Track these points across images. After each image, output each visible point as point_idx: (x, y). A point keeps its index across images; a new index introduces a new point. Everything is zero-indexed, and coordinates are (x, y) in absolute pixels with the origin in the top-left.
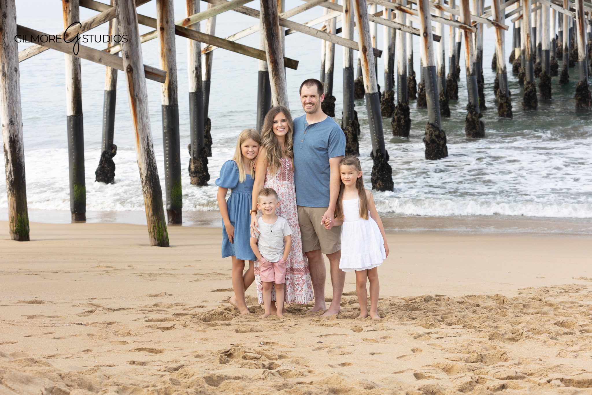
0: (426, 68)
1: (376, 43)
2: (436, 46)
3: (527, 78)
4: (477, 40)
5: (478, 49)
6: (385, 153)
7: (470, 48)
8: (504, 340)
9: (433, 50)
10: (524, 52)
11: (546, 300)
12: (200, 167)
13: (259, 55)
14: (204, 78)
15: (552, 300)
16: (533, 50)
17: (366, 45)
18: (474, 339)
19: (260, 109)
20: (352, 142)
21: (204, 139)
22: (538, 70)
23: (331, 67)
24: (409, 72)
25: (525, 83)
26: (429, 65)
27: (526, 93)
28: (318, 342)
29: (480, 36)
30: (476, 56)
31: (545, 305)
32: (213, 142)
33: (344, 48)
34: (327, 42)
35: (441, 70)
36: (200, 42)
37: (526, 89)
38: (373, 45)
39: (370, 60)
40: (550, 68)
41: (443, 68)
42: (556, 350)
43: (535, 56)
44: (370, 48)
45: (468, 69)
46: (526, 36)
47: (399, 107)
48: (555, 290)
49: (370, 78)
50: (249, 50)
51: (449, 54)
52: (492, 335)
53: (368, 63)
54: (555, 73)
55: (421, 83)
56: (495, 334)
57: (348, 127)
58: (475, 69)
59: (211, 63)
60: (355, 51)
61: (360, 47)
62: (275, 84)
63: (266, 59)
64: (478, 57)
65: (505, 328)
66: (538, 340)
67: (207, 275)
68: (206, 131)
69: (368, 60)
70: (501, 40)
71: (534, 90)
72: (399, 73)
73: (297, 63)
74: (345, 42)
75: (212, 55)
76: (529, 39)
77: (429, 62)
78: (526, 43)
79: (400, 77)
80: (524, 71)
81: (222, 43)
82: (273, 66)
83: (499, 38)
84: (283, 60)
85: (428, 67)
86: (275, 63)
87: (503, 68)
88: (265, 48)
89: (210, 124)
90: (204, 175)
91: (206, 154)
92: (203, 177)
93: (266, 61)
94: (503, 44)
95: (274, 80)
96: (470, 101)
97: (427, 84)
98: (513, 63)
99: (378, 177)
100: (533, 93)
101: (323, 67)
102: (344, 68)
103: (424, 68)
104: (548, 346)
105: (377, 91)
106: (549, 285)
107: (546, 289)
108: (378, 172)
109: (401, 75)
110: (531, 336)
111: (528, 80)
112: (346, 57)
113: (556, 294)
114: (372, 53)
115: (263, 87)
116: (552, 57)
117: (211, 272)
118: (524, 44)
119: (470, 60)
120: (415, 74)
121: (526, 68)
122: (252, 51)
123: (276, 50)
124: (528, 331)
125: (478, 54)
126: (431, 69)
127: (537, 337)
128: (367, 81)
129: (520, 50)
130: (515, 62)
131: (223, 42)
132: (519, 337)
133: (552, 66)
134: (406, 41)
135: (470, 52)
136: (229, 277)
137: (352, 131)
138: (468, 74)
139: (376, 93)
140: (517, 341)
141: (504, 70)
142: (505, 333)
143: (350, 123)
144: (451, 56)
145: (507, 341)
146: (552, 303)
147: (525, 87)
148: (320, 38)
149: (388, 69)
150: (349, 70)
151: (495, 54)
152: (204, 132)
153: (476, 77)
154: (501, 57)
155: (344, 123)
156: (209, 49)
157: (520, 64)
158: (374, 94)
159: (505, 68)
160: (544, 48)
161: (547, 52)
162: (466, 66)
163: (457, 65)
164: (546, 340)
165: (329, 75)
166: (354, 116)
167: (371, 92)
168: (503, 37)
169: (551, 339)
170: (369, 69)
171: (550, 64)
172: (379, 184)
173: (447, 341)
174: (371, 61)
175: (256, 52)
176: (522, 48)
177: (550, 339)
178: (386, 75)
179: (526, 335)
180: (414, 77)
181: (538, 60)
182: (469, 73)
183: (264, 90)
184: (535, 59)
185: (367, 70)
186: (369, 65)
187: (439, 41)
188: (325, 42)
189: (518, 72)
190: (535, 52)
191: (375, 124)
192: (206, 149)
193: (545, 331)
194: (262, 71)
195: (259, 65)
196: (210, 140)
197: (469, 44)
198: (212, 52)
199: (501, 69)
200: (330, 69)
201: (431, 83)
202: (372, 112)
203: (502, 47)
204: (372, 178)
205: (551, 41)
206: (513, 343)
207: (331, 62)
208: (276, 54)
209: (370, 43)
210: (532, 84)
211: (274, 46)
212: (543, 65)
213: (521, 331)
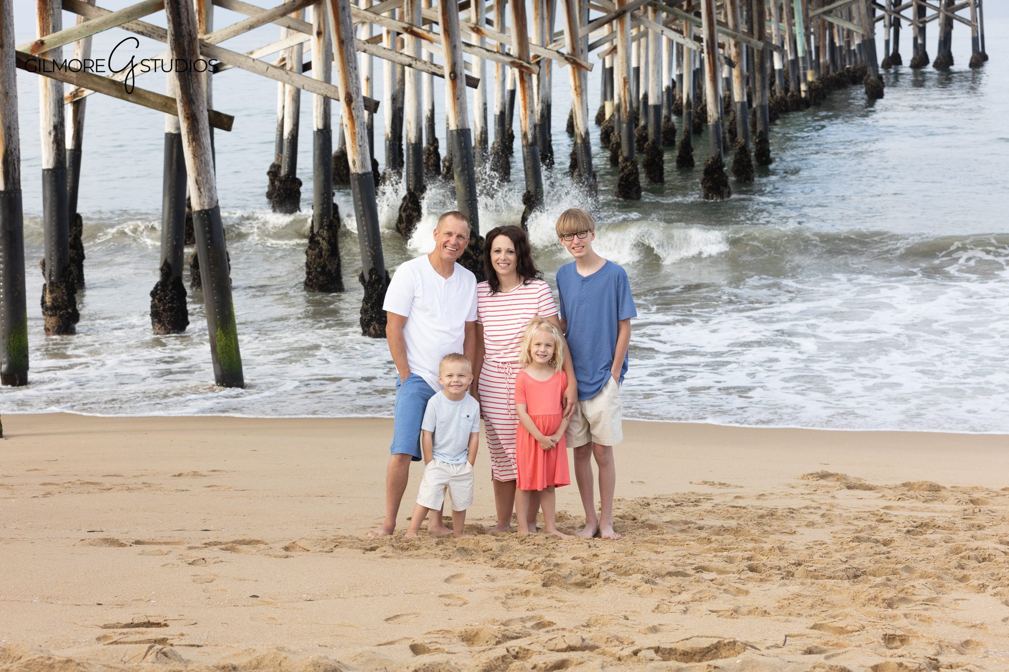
0: (455, 133)
1: (371, 88)
2: (473, 96)
3: (625, 151)
4: (541, 86)
5: (542, 102)
6: (384, 276)
7: (528, 100)
8: (569, 586)
9: (465, 102)
10: (618, 108)
11: (643, 518)
12: (62, 299)
13: (165, 104)
14: (69, 144)
15: (653, 518)
16: (634, 105)
17: (351, 91)
18: (517, 585)
19: (167, 199)
20: (328, 256)
21: (70, 251)
22: (643, 138)
23: (293, 129)
24: (428, 140)
25: (620, 159)
26: (460, 128)
27: (623, 176)
28: (251, 596)
29: (547, 79)
30: (539, 114)
31: (642, 527)
32: (86, 256)
33: (315, 95)
34: (287, 85)
35: (481, 137)
36: (62, 82)
37: (623, 169)
38: (364, 92)
39: (358, 117)
40: (662, 135)
41: (484, 133)
42: (653, 600)
43: (638, 115)
44: (358, 97)
45: (525, 135)
46: (622, 80)
47: (410, 197)
48: (660, 503)
49: (358, 147)
50: (147, 95)
51: (494, 109)
52: (549, 579)
53: (356, 122)
54: (671, 144)
55: (447, 158)
56: (553, 575)
57: (322, 230)
58: (538, 135)
59: (83, 118)
60: (333, 102)
61: (342, 96)
62: (192, 156)
63: (177, 111)
64: (542, 116)
65: (570, 566)
66: (624, 585)
67: (66, 485)
68: (73, 237)
69: (355, 117)
70: (580, 86)
71: (634, 171)
72: (410, 140)
73: (231, 119)
74: (315, 85)
75: (85, 104)
76: (627, 86)
77: (459, 121)
78: (622, 93)
79: (411, 147)
80: (619, 140)
81: (99, 84)
82: (189, 125)
83: (578, 84)
84: (206, 114)
85: (457, 130)
86: (192, 119)
87: (583, 133)
88: (174, 93)
89: (81, 225)
90: (68, 313)
91: (72, 276)
92: (67, 316)
93: (177, 115)
94: (584, 93)
95: (190, 148)
96: (529, 189)
97: (456, 160)
98: (602, 127)
99: (371, 316)
100: (632, 178)
101: (279, 129)
102: (315, 129)
103: (452, 131)
104: (641, 595)
105: (370, 169)
106: (650, 496)
107: (645, 500)
108: (372, 308)
109: (412, 144)
110: (613, 578)
111: (625, 154)
112: (319, 111)
113: (661, 508)
114: (362, 104)
115: (174, 161)
116: (666, 117)
117: (73, 479)
118: (619, 95)
119: (528, 119)
120: (438, 142)
121: (621, 134)
122: (152, 99)
123: (194, 97)
124: (608, 570)
125: (542, 110)
126: (462, 134)
127: (623, 579)
128: (353, 152)
129: (613, 104)
130: (604, 124)
131: (101, 82)
132: (593, 581)
133: (665, 133)
134: (421, 86)
135: (528, 106)
136: (105, 488)
137: (329, 237)
138: (524, 142)
139: (369, 173)
140: (590, 587)
141: (586, 138)
142: (570, 574)
143: (325, 223)
144: (498, 113)
145: (573, 588)
146: (653, 523)
147: (620, 167)
148: (273, 77)
149: (391, 132)
150: (324, 135)
151: (572, 111)
152: (70, 239)
153: (538, 149)
154: (581, 116)
155: (315, 223)
156: (80, 94)
157: (613, 128)
158: (365, 174)
159: (587, 133)
160: (651, 101)
161: (657, 108)
162: (522, 130)
163: (509, 129)
164: (637, 584)
165: (290, 142)
166: (332, 212)
167: (360, 172)
168: (583, 82)
169: (646, 583)
170: (357, 133)
171: (662, 129)
172: (374, 329)
173: (472, 589)
174: (360, 119)
175: (159, 100)
176: (616, 101)
177: (643, 583)
178: (388, 143)
179: (604, 578)
180: (437, 148)
181: (642, 123)
182: (527, 141)
183: (174, 167)
184: (638, 119)
185: (353, 134)
186: (356, 125)
187: (476, 87)
188: (284, 86)
189: (609, 141)
190: (638, 108)
191: (367, 225)
192: (72, 268)
193: (636, 570)
194: (171, 134)
195: (166, 123)
196: (80, 252)
197: (527, 92)
198: (84, 99)
199: (581, 136)
200: (291, 132)
201: (462, 158)
202: (363, 205)
203: (582, 99)
204: (361, 318)
205: (664, 90)
206: (582, 590)
207: (294, 119)
208: (194, 103)
209: (358, 89)
210: (632, 162)
211: (191, 91)
212: (651, 130)
213: (596, 571)
